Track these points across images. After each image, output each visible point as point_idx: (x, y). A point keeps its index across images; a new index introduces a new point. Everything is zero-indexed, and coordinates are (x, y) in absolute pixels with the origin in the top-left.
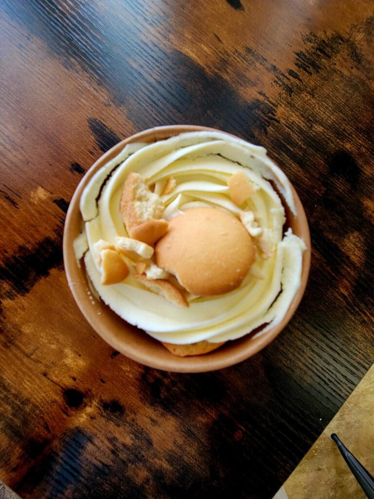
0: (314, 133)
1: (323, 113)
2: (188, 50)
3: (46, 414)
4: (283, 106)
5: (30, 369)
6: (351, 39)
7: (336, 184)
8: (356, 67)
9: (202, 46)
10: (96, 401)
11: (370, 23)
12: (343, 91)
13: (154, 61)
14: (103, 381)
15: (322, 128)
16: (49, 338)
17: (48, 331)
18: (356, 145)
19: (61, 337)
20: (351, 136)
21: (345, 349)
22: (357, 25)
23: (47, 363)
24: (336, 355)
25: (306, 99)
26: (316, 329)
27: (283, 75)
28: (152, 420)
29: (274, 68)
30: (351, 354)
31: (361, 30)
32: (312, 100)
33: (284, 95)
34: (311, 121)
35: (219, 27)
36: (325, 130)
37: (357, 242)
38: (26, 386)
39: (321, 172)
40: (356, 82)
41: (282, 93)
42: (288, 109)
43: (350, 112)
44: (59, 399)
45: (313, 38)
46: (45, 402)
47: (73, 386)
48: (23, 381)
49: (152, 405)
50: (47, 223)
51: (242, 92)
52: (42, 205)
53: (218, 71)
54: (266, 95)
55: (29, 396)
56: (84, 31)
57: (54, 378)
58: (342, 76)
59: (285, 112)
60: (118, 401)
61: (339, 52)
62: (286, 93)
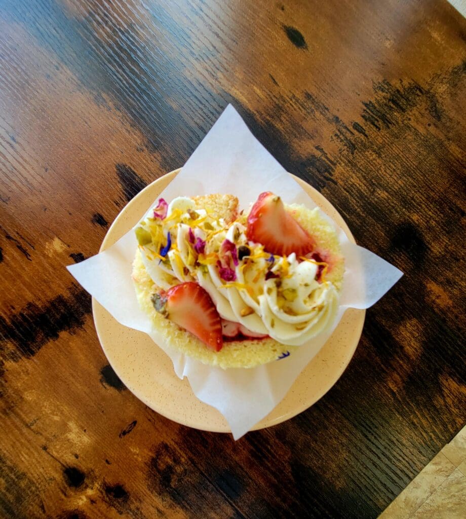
0: (376, 199)
1: (389, 176)
2: (238, 92)
3: (42, 492)
4: (343, 164)
5: (29, 441)
6: (432, 91)
7: (397, 261)
8: (434, 124)
9: (255, 88)
10: (98, 484)
11: (456, 73)
12: (415, 152)
13: (197, 102)
14: (107, 462)
15: (386, 194)
16: (53, 408)
17: (52, 400)
18: (424, 217)
19: (66, 409)
20: (420, 206)
21: (388, 453)
22: (440, 75)
23: (49, 435)
24: (375, 459)
25: (371, 158)
26: (355, 426)
27: (346, 128)
28: (159, 511)
29: (337, 119)
30: (394, 460)
31: (445, 81)
32: (378, 160)
33: (345, 152)
34: (374, 184)
35: (276, 67)
36: (389, 197)
37: (414, 330)
38: (23, 459)
39: (380, 246)
40: (432, 143)
41: (343, 149)
42: (349, 169)
43: (422, 177)
44: (59, 477)
45: (386, 86)
46: (42, 478)
47: (74, 464)
48: (21, 453)
49: (160, 494)
50: (61, 279)
51: (295, 145)
52: (58, 258)
53: (269, 119)
54: (324, 150)
55: (26, 470)
56: (121, 63)
57: (54, 453)
58: (416, 134)
59: (345, 172)
60: (123, 485)
61: (416, 106)
62: (348, 149)
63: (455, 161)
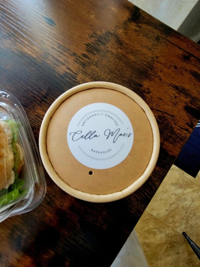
1: (103, 75)
2: (27, 50)
4: (81, 74)
6: (116, 33)
8: (120, 48)
11: (125, 23)
12: (113, 62)
22: (119, 25)
25: (93, 68)
27: (80, 57)
28: (17, 259)
29: (75, 54)
31: (121, 28)
32: (97, 69)
33: (81, 68)
40: (120, 56)
41: (80, 67)
42: (84, 75)
43: (118, 73)
45: (95, 35)
51: (57, 69)
53: (43, 60)
54: (71, 69)
58: (112, 54)
59: (82, 77)
61: (110, 41)
62: (82, 66)
63: (133, 62)
